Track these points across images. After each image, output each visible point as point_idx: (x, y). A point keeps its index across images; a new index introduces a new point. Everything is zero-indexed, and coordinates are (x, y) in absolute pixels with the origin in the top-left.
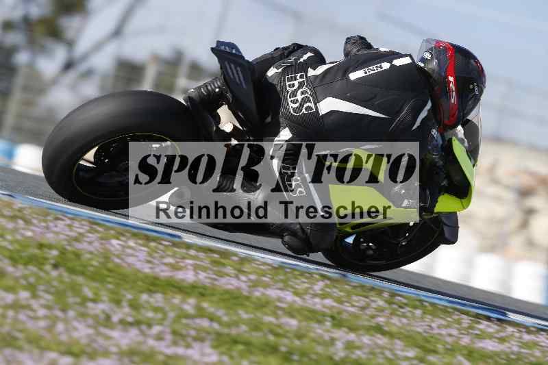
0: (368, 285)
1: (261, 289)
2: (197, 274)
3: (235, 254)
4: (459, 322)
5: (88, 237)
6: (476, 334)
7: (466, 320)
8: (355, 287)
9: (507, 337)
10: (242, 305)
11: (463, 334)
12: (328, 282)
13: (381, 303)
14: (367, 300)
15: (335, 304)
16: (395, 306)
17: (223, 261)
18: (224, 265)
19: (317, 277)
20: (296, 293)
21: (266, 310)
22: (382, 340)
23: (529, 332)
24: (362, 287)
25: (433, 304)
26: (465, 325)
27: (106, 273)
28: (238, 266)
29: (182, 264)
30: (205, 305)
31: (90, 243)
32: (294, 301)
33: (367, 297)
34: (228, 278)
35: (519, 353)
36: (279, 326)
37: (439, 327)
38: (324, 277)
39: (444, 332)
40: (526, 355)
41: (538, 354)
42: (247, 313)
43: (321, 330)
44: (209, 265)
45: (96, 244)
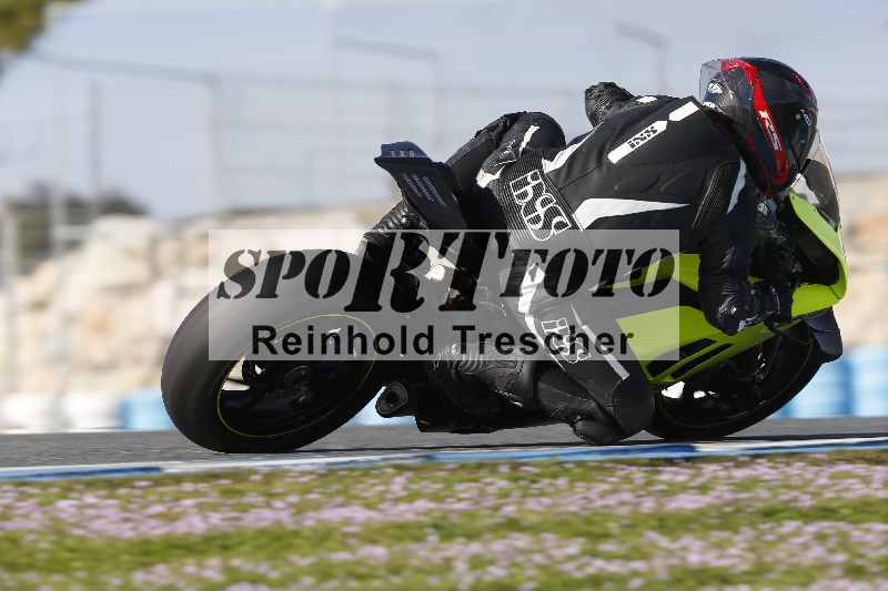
0: (470, 462)
1: (311, 514)
2: (206, 518)
3: (254, 471)
4: (628, 480)
5: (19, 508)
6: (662, 491)
7: (639, 475)
8: (453, 470)
9: (709, 482)
10: (289, 547)
11: (641, 496)
12: (409, 474)
13: (503, 484)
14: (478, 485)
15: (432, 505)
16: (522, 483)
17: (238, 487)
18: (240, 493)
19: (391, 471)
20: (369, 506)
21: (330, 544)
22: (522, 541)
23: (739, 465)
24: (463, 467)
25: (579, 464)
26: (641, 481)
27: (68, 555)
28: (263, 489)
29: (178, 510)
30: (236, 562)
31: (26, 516)
32: (370, 518)
33: (476, 481)
34: (254, 511)
35: (736, 501)
36: (359, 563)
37: (603, 495)
38: (401, 469)
39: (611, 501)
40: (747, 503)
41: (764, 494)
42: (304, 555)
43: (427, 551)
44: (220, 500)
45: (37, 515)
